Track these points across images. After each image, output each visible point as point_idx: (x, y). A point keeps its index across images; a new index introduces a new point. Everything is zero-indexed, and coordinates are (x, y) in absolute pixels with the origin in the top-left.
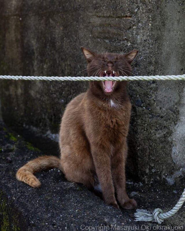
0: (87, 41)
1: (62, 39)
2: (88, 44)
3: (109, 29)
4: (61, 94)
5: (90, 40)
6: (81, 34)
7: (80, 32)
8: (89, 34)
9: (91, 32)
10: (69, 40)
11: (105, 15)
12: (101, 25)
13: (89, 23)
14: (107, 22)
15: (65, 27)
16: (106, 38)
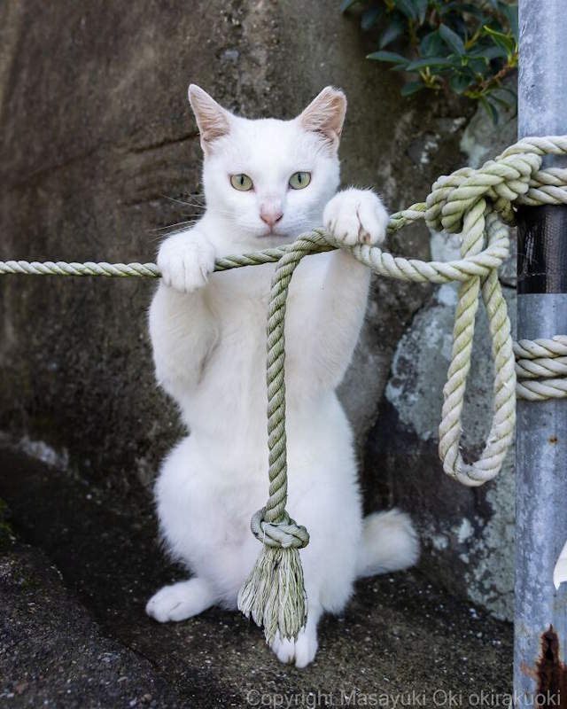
0: (111, 217)
1: (60, 225)
2: (112, 223)
3: (162, 173)
4: (52, 350)
5: (116, 212)
6: (99, 203)
7: (96, 198)
8: (117, 199)
9: (122, 192)
10: (73, 226)
11: (154, 141)
12: (144, 171)
13: (118, 171)
14: (159, 158)
15: (67, 197)
16: (155, 197)
